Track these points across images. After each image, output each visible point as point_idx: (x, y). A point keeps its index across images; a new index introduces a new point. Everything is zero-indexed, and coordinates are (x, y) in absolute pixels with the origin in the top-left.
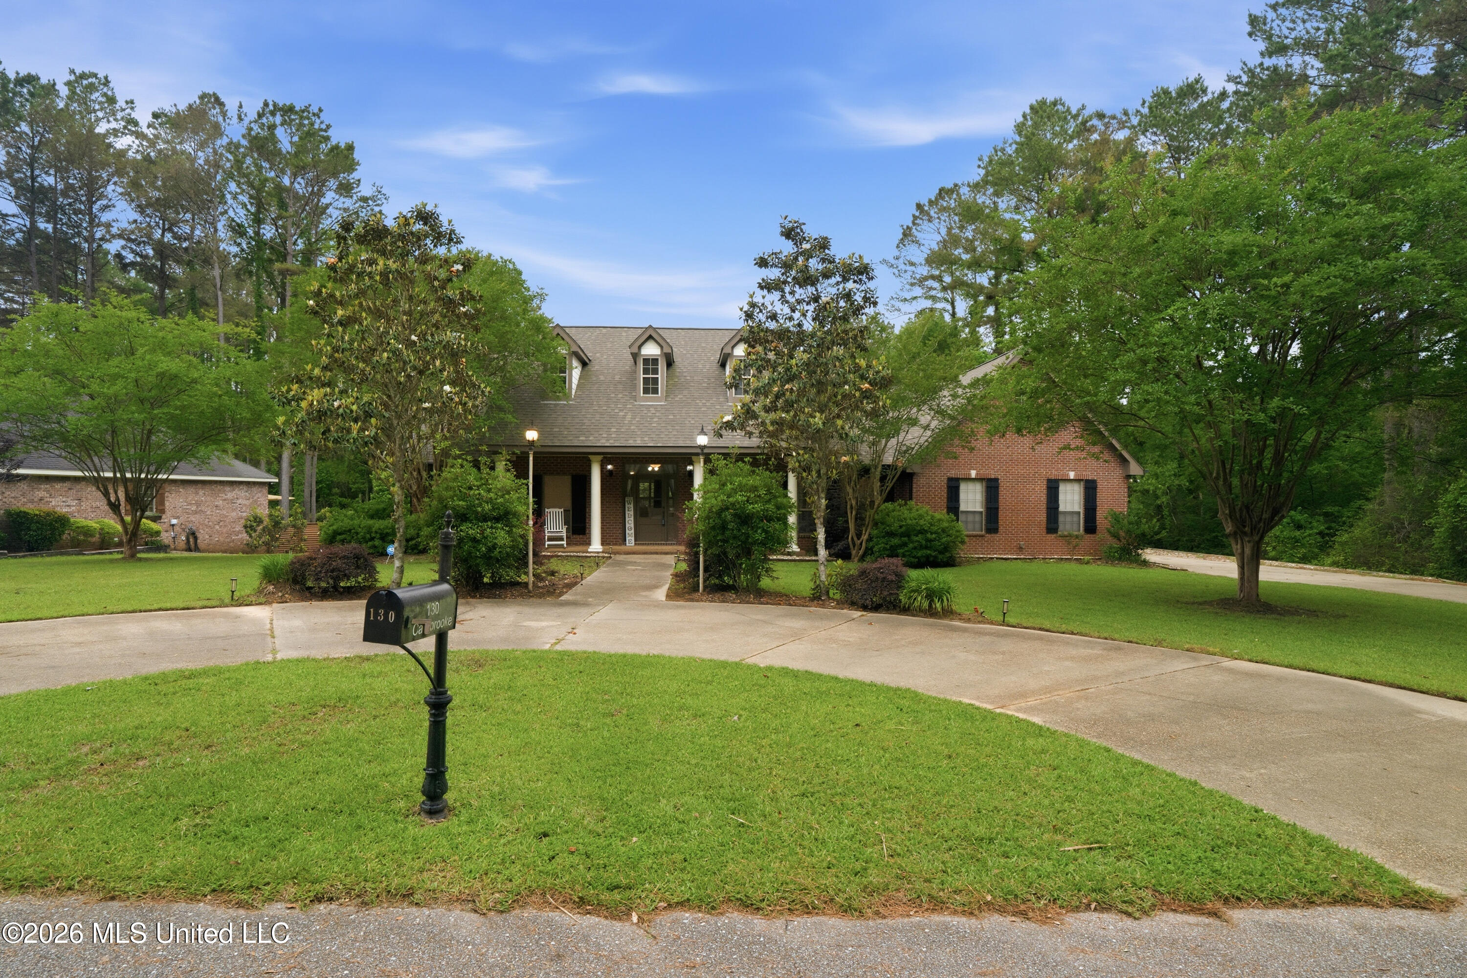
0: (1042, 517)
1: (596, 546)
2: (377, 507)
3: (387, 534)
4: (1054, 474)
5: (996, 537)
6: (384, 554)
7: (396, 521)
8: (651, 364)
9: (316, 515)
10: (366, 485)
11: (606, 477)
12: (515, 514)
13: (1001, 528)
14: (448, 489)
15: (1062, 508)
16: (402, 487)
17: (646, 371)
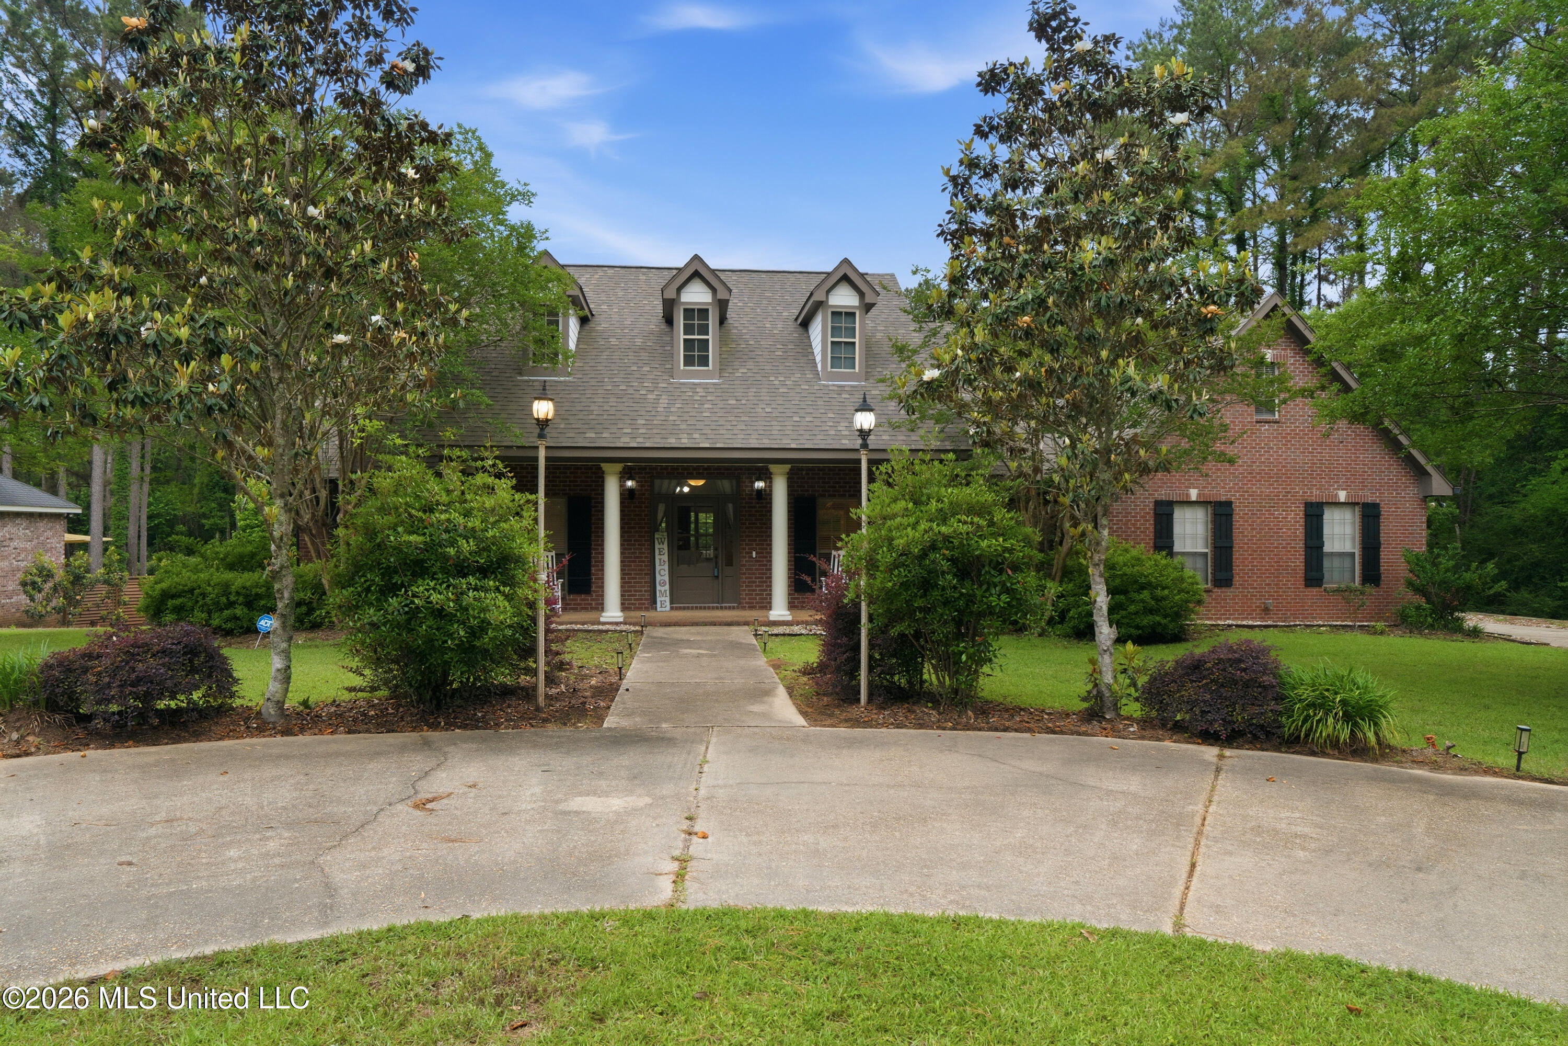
0: (1298, 561)
1: (613, 612)
2: (239, 550)
3: (258, 597)
4: (1315, 495)
5: (1229, 592)
6: (251, 630)
7: (275, 575)
8: (697, 314)
9: (147, 565)
10: (227, 520)
11: (627, 497)
12: (519, 561)
13: (1236, 579)
14: (383, 510)
15: (1327, 548)
16: (287, 508)
17: (688, 329)
